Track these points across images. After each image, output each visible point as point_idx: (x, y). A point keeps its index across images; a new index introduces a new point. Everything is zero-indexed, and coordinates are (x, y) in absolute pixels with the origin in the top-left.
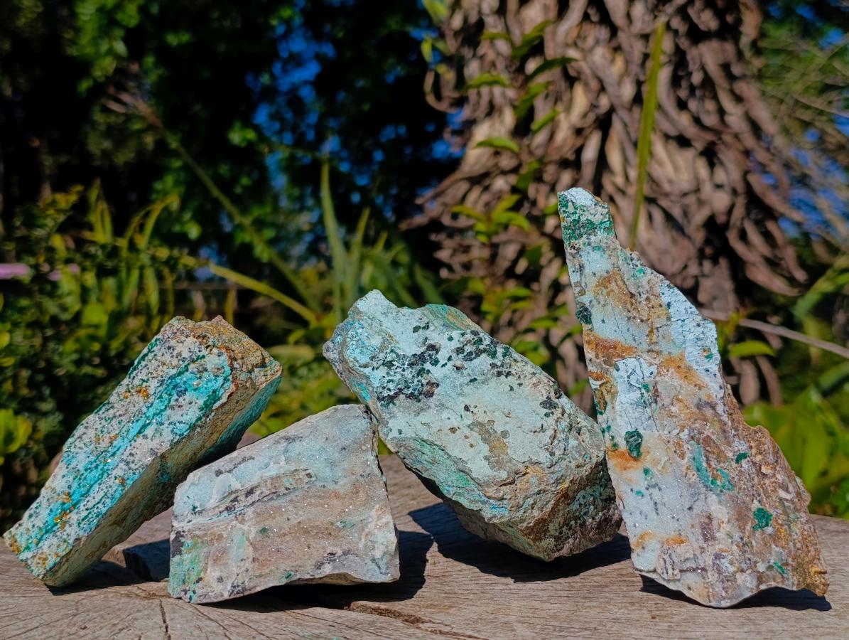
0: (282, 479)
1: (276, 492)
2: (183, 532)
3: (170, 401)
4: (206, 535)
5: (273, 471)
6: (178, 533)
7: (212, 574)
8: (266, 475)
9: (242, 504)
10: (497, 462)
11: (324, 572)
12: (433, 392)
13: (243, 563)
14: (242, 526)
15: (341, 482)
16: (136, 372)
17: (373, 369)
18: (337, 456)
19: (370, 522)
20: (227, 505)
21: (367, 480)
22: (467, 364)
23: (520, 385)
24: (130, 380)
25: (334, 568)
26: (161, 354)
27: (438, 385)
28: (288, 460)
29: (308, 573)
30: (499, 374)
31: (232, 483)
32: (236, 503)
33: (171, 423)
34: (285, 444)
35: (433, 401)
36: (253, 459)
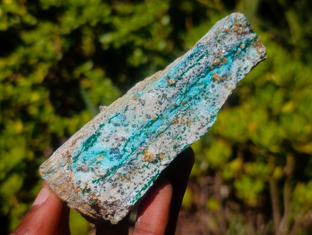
3: (126, 146)
16: (152, 175)
24: (159, 169)
26: (130, 189)
33: (126, 125)
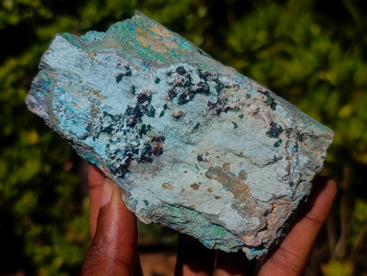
10: (245, 208)
12: (162, 148)
17: (94, 139)
22: (184, 108)
23: (241, 117)
27: (163, 139)
30: (219, 112)
35: (164, 158)
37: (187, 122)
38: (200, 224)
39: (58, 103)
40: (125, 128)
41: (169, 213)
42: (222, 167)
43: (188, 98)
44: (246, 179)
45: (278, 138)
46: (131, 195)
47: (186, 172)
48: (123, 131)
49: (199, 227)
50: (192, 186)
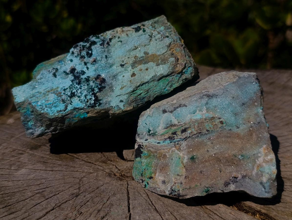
0: (205, 124)
1: (201, 133)
2: (143, 145)
4: (156, 152)
5: (198, 116)
6: (139, 146)
7: (159, 178)
8: (194, 118)
9: (179, 137)
11: (230, 189)
12: (103, 78)
13: (179, 177)
14: (179, 152)
15: (241, 128)
17: (71, 104)
18: (239, 109)
19: (260, 157)
20: (170, 135)
21: (257, 126)
22: (94, 57)
25: (236, 187)
27: (99, 75)
28: (208, 110)
29: (220, 189)
30: (108, 44)
31: (172, 119)
32: (175, 135)
34: (207, 99)
36: (186, 106)
37: (101, 59)
38: (154, 86)
39: (40, 107)
40: (78, 87)
41: (135, 95)
42: (134, 60)
43: (90, 52)
44: (149, 53)
45: (142, 29)
46: (113, 107)
47: (123, 76)
48: (79, 89)
49: (155, 88)
50: (132, 76)
